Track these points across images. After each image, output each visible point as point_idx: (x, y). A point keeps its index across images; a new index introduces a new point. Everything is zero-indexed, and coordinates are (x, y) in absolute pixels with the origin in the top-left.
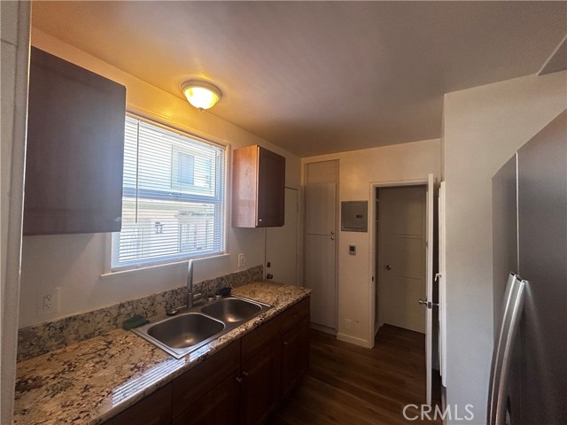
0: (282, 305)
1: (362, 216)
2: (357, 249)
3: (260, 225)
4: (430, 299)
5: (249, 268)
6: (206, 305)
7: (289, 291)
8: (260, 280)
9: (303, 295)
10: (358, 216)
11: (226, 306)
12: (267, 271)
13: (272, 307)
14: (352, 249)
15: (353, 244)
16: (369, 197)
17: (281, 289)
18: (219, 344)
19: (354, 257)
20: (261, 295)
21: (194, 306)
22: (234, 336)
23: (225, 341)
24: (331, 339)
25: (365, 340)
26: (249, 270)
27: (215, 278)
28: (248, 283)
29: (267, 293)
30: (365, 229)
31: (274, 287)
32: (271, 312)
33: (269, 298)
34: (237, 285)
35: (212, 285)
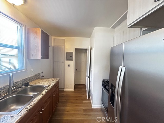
0: (52, 85)
1: (71, 56)
2: (70, 66)
3: (42, 58)
4: (89, 76)
5: (35, 74)
6: (18, 91)
7: (52, 80)
8: (39, 78)
9: (57, 80)
10: (70, 56)
11: (29, 89)
12: (42, 75)
13: (49, 86)
14: (69, 65)
15: (69, 64)
16: (73, 51)
17: (49, 80)
18: (34, 103)
19: (69, 67)
20: (42, 83)
21: (12, 93)
22: (39, 98)
23: (36, 101)
24: (63, 92)
25: (72, 89)
26: (35, 75)
27: (21, 80)
28: (35, 80)
29: (45, 82)
30: (72, 60)
31: (46, 80)
32: (49, 87)
33: (46, 83)
34: (31, 81)
35: (20, 83)
